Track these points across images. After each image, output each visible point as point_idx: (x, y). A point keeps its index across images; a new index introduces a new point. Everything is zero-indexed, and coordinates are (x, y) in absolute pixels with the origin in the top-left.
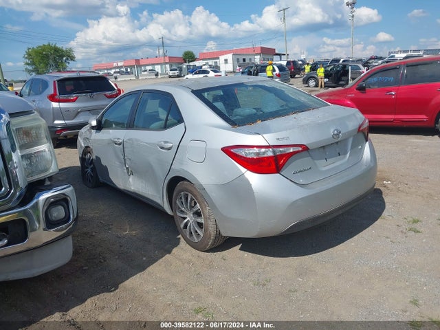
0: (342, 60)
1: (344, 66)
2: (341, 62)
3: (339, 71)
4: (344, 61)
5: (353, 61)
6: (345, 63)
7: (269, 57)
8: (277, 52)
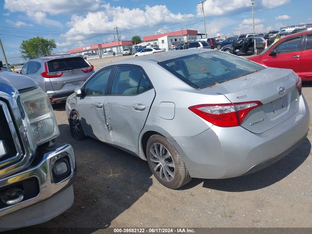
0: (248, 35)
1: (251, 40)
2: (247, 37)
3: (247, 44)
4: (249, 36)
5: (255, 36)
6: (250, 37)
7: (194, 37)
8: (198, 33)
